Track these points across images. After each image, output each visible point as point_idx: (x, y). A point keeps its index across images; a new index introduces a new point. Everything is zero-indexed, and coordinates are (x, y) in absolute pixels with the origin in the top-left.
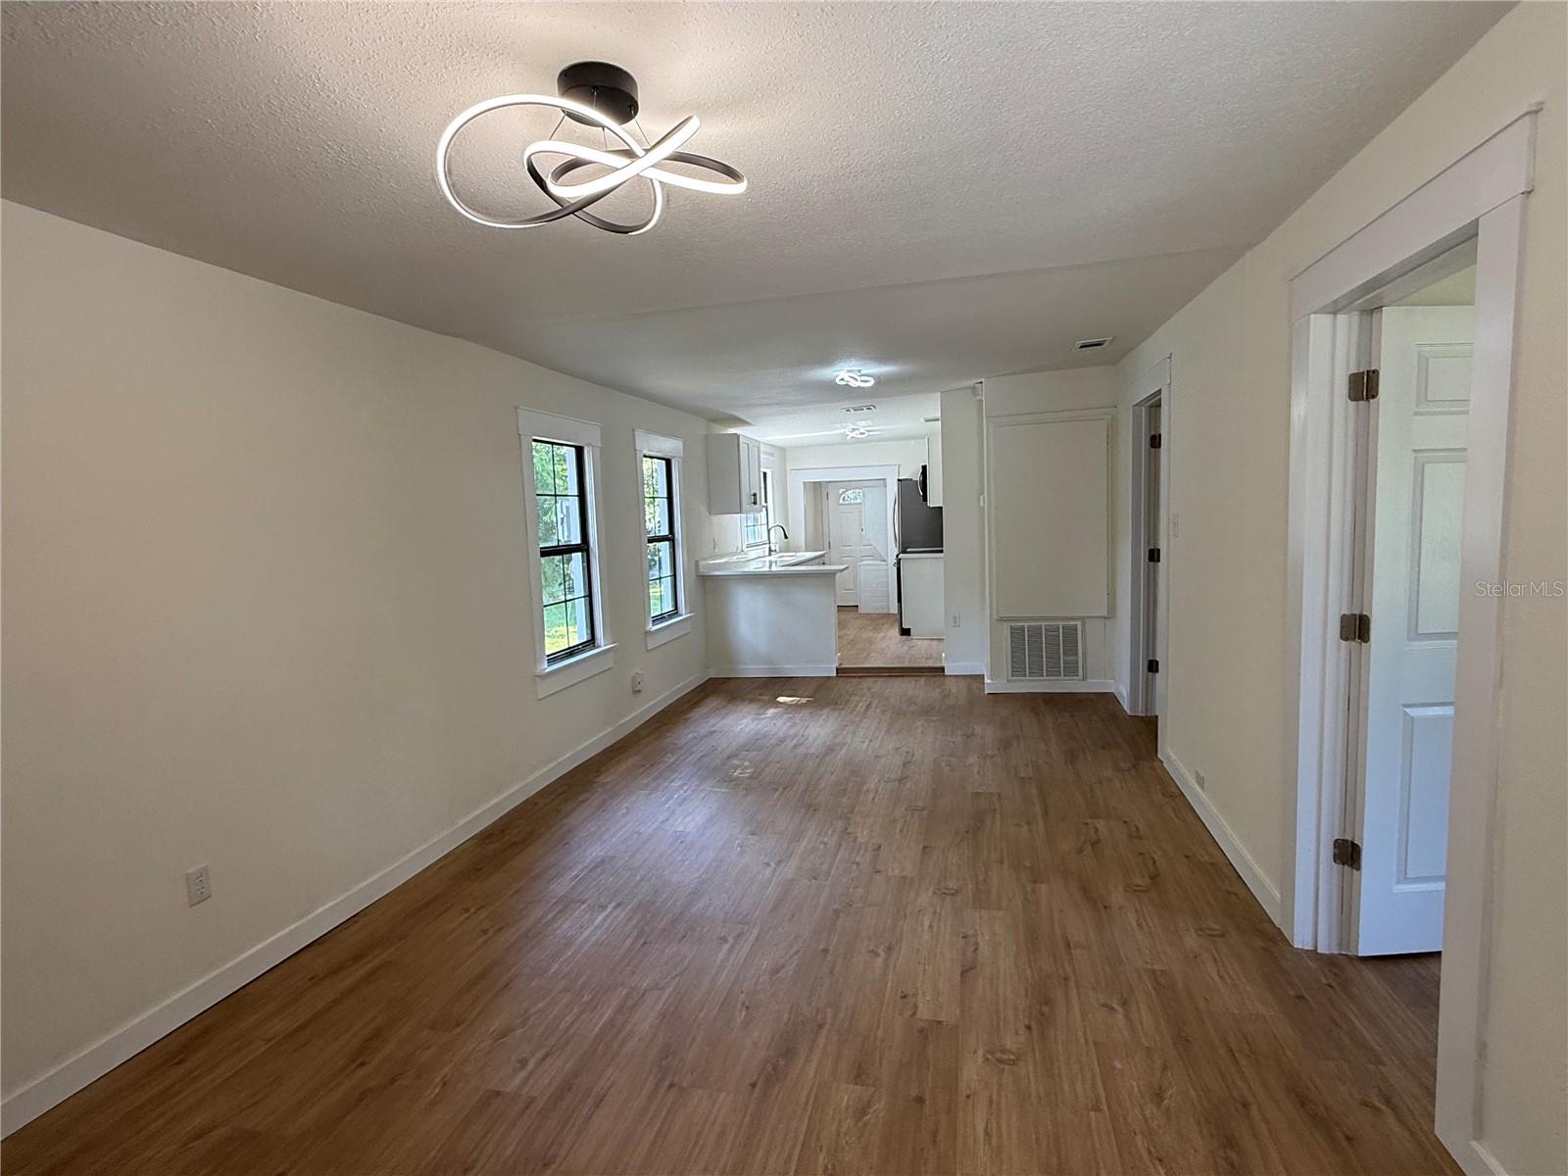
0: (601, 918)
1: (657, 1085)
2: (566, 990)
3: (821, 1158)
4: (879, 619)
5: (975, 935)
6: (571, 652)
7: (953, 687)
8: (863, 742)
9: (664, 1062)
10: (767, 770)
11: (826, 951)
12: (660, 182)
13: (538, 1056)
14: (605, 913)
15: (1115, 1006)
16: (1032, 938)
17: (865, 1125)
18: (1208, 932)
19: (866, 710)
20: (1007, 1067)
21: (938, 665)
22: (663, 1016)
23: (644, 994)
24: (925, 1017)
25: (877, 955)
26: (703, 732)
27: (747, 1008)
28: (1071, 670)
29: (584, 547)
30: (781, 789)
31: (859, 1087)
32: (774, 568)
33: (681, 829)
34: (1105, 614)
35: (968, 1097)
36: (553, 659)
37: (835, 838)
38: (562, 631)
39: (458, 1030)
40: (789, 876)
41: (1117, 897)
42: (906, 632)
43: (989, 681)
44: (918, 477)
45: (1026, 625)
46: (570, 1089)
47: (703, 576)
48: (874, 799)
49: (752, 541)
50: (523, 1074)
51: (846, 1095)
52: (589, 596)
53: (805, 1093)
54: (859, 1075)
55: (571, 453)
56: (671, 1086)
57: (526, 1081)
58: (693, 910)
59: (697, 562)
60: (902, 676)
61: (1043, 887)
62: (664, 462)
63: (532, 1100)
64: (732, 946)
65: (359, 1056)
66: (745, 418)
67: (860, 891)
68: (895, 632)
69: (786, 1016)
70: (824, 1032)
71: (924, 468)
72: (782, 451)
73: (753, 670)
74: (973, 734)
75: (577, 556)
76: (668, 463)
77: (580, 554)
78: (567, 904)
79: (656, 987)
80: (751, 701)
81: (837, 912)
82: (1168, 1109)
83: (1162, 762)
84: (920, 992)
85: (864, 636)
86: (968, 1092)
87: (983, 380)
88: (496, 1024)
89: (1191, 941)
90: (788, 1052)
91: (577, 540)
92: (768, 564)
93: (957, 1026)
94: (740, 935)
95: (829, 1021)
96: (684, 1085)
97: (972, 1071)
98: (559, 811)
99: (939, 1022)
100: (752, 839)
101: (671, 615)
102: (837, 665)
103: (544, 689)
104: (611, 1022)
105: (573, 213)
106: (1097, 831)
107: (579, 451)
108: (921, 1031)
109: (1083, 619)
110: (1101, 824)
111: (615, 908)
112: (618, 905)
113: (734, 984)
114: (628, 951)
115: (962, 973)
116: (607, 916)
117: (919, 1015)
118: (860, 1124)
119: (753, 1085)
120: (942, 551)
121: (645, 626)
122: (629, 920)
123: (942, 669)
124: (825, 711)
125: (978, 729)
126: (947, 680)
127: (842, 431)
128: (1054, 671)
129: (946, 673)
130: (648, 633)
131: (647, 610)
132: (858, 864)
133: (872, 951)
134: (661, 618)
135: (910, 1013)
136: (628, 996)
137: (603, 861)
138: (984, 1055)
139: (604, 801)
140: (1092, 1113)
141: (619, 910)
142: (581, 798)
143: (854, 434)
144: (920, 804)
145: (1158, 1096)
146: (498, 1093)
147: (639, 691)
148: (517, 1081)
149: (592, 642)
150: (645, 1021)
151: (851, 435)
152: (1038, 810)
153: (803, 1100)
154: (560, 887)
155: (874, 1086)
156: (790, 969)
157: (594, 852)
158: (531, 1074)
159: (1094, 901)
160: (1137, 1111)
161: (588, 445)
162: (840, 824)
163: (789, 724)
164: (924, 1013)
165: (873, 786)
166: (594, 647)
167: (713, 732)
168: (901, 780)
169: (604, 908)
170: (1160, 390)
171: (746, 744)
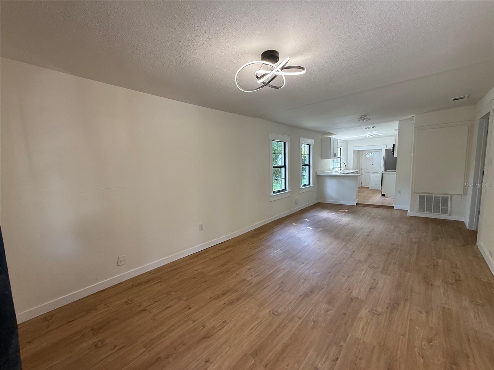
0: (276, 251)
1: (279, 288)
2: (264, 264)
3: (313, 316)
4: (374, 191)
5: (378, 280)
6: (280, 191)
7: (396, 213)
8: (359, 224)
9: (281, 285)
10: (327, 227)
11: (330, 272)
12: (284, 75)
13: (255, 275)
14: (277, 251)
15: (423, 312)
16: (398, 286)
17: (327, 314)
18: (475, 302)
19: (363, 216)
20: (376, 315)
21: (392, 206)
22: (284, 275)
23: (281, 270)
24: (354, 295)
25: (344, 277)
26: (313, 215)
27: (305, 279)
28: (445, 211)
29: (284, 166)
30: (330, 232)
31: (328, 305)
32: (341, 174)
33: (300, 236)
34: (462, 193)
35: (360, 318)
36: (275, 192)
37: (342, 246)
38: (278, 186)
39: (242, 266)
40: (325, 253)
41: (438, 283)
42: (383, 195)
43: (409, 212)
44: (392, 148)
45: (426, 195)
46: (260, 283)
47: (318, 175)
48: (357, 239)
49: (335, 167)
50: (251, 278)
51: (324, 306)
52: (285, 178)
53: (313, 302)
54: (329, 302)
55: (283, 143)
56: (281, 290)
57: (251, 279)
58: (298, 255)
59: (316, 172)
60: (378, 208)
61: (409, 274)
62: (308, 145)
63: (252, 283)
64: (305, 265)
65: (223, 266)
66: (333, 133)
67: (345, 260)
68: (380, 195)
69: (314, 284)
70: (323, 290)
71: (394, 145)
72: (347, 142)
73: (330, 201)
74: (398, 227)
75: (283, 169)
76: (310, 145)
77: (283, 168)
78: (269, 247)
79: (284, 269)
80: (328, 209)
81: (336, 264)
82: (432, 346)
83: (478, 246)
84: (354, 289)
85: (369, 195)
86: (361, 317)
87: (414, 115)
88: (248, 267)
89: (466, 303)
90: (312, 292)
91: (283, 165)
92: (339, 173)
93: (363, 301)
94: (308, 263)
95: (325, 288)
96: (285, 290)
97: (364, 312)
98: (272, 227)
99: (358, 298)
100: (318, 242)
101: (308, 185)
102: (356, 202)
103: (272, 199)
104: (272, 273)
105: (266, 85)
106: (437, 262)
107: (285, 143)
108: (351, 298)
109: (451, 195)
110: (440, 261)
111: (279, 250)
112: (280, 250)
113: (303, 273)
114: (280, 260)
115: (370, 288)
116: (277, 252)
117: (352, 295)
118: (326, 314)
119: (301, 296)
120: (396, 171)
121: (300, 187)
122: (282, 253)
123: (393, 207)
124: (349, 214)
125: (401, 226)
126: (394, 210)
127: (366, 135)
128: (437, 210)
129: (394, 208)
130: (300, 189)
131: (301, 183)
132: (346, 254)
133: (343, 276)
134: (305, 185)
135: (349, 293)
136: (277, 269)
137: (279, 240)
138: (369, 310)
139: (283, 227)
140: (401, 337)
141: (280, 251)
142: (279, 225)
143: (369, 136)
144: (372, 243)
145: (430, 341)
146: (246, 280)
147: (297, 203)
148: (250, 279)
149: (285, 189)
150: (279, 275)
151: (368, 136)
152: (415, 252)
153: (312, 303)
154: (269, 243)
155: (332, 306)
156: (319, 274)
157: (278, 238)
158: (253, 278)
159: (427, 281)
160: (419, 342)
161: (287, 141)
162: (344, 243)
163: (337, 216)
164: (354, 294)
165: (358, 236)
166: (286, 191)
167: (315, 215)
168: (368, 235)
169: (277, 250)
170: (489, 112)
171: (323, 220)
